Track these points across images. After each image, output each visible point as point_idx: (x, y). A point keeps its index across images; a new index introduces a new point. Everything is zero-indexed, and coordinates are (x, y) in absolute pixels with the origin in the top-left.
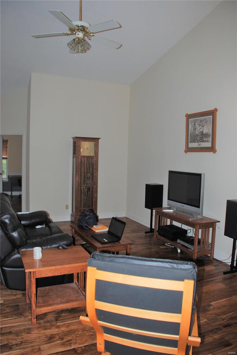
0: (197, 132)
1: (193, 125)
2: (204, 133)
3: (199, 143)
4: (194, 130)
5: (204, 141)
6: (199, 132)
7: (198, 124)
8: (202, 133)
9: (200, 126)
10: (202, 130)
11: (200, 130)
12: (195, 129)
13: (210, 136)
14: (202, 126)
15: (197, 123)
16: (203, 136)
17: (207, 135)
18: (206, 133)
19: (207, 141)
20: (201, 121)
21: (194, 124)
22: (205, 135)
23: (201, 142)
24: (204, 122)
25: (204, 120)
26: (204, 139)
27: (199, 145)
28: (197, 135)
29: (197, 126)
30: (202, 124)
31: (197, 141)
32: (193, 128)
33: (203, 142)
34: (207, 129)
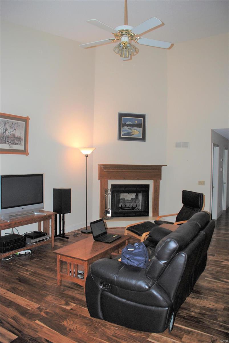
0: (8, 134)
1: (3, 126)
2: (16, 136)
3: (10, 145)
4: (4, 131)
5: (16, 143)
6: (11, 134)
7: (9, 126)
8: (14, 136)
9: (12, 129)
10: (13, 132)
11: (12, 133)
12: (6, 130)
13: (22, 140)
14: (15, 129)
15: (7, 125)
16: (15, 139)
17: (19, 139)
18: (18, 136)
19: (20, 144)
20: (13, 124)
21: (5, 125)
22: (17, 138)
23: (13, 144)
24: (16, 126)
25: (16, 124)
26: (16, 142)
27: (11, 147)
28: (8, 137)
29: (7, 127)
30: (14, 127)
31: (8, 143)
32: (2, 128)
33: (16, 145)
34: (20, 133)
